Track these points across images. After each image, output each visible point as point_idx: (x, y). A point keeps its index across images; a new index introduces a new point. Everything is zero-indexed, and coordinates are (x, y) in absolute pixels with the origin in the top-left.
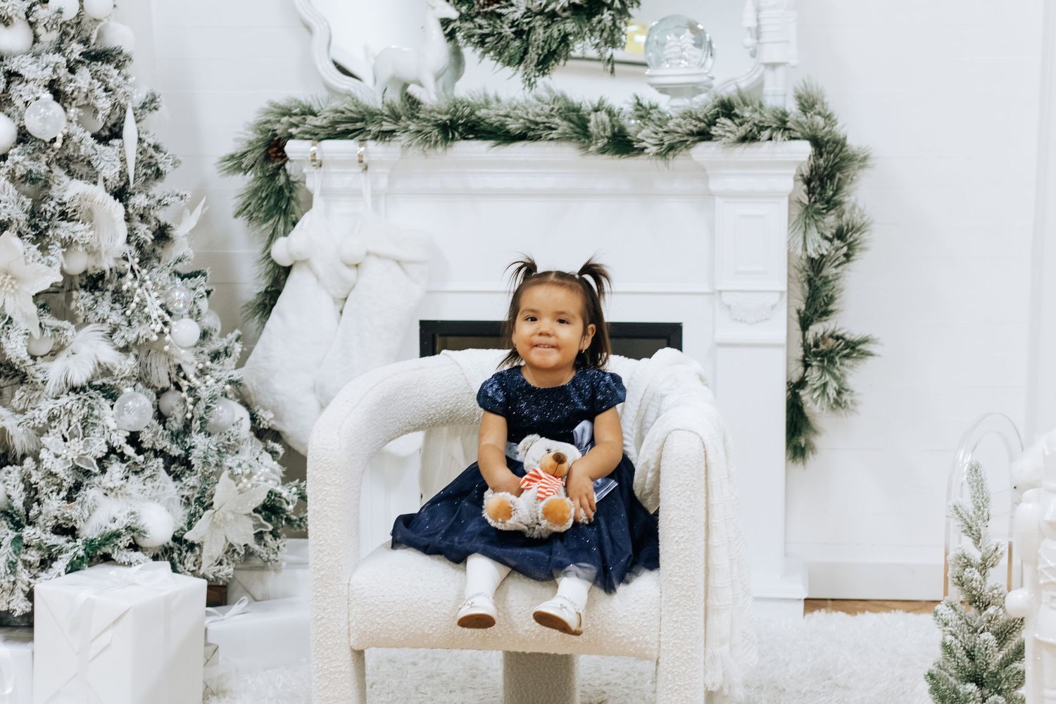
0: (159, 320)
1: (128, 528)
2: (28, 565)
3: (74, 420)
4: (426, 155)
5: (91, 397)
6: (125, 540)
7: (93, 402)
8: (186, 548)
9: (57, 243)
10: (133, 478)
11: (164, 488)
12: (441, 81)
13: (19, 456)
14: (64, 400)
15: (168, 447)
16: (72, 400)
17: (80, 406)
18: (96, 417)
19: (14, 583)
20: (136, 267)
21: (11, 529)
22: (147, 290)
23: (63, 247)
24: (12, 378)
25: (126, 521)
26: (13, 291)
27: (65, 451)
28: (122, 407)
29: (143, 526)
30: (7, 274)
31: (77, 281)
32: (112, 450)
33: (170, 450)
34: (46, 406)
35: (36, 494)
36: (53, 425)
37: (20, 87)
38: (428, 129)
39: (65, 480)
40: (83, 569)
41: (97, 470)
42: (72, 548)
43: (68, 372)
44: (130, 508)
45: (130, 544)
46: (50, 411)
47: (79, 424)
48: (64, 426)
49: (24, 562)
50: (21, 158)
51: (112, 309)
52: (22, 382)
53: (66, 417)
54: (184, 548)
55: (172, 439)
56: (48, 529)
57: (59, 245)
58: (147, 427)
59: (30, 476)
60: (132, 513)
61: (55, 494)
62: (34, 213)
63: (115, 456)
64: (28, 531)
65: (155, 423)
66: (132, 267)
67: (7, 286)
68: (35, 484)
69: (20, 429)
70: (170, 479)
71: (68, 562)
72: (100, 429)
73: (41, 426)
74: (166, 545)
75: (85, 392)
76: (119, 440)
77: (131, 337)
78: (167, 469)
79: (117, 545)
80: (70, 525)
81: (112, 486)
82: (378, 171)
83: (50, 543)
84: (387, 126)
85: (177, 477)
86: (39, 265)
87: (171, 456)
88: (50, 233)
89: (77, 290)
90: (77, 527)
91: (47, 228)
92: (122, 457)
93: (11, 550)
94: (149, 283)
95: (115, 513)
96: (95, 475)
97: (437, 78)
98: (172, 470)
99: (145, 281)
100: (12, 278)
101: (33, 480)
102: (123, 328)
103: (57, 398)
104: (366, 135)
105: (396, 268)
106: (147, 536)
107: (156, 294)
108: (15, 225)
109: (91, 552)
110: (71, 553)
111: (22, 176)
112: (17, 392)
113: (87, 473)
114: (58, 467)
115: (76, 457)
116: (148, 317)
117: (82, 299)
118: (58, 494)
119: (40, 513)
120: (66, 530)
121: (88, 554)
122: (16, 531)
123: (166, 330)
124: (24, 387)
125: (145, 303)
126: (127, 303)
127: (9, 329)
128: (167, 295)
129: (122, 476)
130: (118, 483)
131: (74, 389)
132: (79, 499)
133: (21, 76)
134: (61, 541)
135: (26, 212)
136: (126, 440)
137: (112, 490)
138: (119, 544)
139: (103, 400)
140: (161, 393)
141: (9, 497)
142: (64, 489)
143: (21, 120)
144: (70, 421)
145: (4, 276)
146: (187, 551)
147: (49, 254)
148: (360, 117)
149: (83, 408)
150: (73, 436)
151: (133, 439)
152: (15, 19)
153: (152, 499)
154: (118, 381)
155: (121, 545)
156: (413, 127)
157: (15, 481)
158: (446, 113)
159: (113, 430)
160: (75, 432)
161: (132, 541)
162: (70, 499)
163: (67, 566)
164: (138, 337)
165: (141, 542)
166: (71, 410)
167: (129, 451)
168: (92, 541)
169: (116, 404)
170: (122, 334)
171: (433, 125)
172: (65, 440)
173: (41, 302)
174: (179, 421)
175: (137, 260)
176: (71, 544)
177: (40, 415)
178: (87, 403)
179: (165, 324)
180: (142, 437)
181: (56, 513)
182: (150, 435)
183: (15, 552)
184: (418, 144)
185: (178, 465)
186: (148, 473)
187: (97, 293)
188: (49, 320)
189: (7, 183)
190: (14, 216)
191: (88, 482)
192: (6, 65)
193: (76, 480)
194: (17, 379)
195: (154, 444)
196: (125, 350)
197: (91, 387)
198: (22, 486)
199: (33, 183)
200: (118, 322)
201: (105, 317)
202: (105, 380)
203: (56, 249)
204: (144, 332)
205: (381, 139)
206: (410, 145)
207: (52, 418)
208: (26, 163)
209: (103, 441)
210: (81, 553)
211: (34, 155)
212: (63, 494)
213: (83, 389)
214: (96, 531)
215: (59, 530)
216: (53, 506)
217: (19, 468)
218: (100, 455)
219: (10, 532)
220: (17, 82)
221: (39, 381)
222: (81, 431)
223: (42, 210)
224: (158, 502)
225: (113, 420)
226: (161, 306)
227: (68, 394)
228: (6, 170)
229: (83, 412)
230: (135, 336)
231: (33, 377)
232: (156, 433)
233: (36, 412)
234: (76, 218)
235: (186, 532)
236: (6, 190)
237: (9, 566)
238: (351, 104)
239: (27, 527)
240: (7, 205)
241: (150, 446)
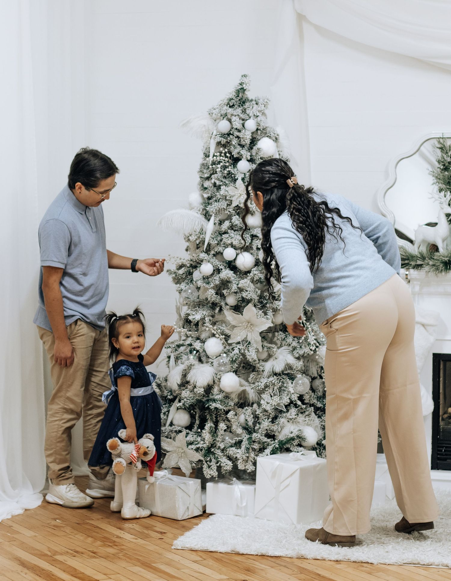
0: (314, 345)
1: (298, 436)
2: (254, 450)
3: (276, 388)
4: (437, 276)
5: (283, 378)
6: (296, 442)
7: (284, 381)
8: (323, 448)
9: (270, 310)
10: (300, 415)
11: (313, 421)
12: (445, 242)
13: (250, 403)
14: (271, 379)
15: (316, 403)
16: (275, 379)
17: (278, 382)
18: (285, 387)
19: (248, 457)
20: (304, 322)
21: (247, 434)
22: (309, 333)
23: (273, 312)
24: (249, 369)
25: (297, 433)
26: (251, 330)
27: (271, 401)
28: (297, 383)
29: (304, 436)
30: (249, 323)
31: (278, 327)
32: (291, 402)
33: (317, 404)
34: (264, 381)
35: (258, 420)
36: (266, 389)
37: (257, 242)
38: (438, 264)
39: (271, 414)
40: (278, 453)
41: (285, 410)
42: (273, 444)
43: (274, 366)
44: (298, 428)
45: (298, 443)
46: (265, 383)
47: (278, 390)
48: (271, 391)
49: (252, 448)
50: (256, 272)
51: (293, 340)
52: (253, 371)
53: (272, 387)
54: (322, 448)
55: (318, 400)
56: (263, 435)
57: (271, 311)
58: (307, 393)
59: (256, 411)
60: (300, 430)
61: (267, 419)
62: (261, 297)
63: (293, 405)
64: (255, 435)
65: (310, 392)
66: (303, 322)
67: (248, 328)
68: (258, 415)
69: (253, 390)
70: (316, 417)
71: (271, 450)
72: (287, 392)
73: (261, 389)
74: (314, 446)
75: (280, 376)
76: (295, 397)
77: (301, 352)
78: (315, 413)
79: (292, 444)
80: (273, 433)
81: (291, 418)
82: (415, 283)
83: (264, 441)
84: (419, 262)
85: (319, 417)
86: (263, 318)
87: (317, 407)
88: (268, 305)
89: (278, 332)
90: (276, 435)
91: (266, 303)
92: (296, 406)
93: (247, 442)
94: (310, 328)
95: (292, 430)
96: (284, 412)
97: (443, 241)
98: (317, 413)
99: (308, 328)
100: (251, 325)
101: (257, 413)
102: (298, 349)
103: (268, 378)
104: (410, 266)
105: (422, 328)
106: (306, 440)
107: (313, 334)
108: (253, 302)
109: (281, 446)
110: (273, 446)
111: (257, 280)
112: (251, 375)
113: (281, 412)
114: (268, 408)
115: (276, 404)
116: (309, 344)
117: (280, 335)
118: (268, 420)
119: (260, 428)
120: (270, 436)
121: (280, 447)
122: (249, 435)
123: (317, 349)
124: (254, 373)
125: (308, 338)
126: (300, 338)
127: (249, 347)
128: (318, 335)
129: (296, 414)
130: (294, 417)
131: (276, 374)
132: (277, 423)
133: (258, 237)
134: (269, 440)
135: (258, 296)
136: (297, 398)
137: (291, 419)
138: (294, 443)
139: (288, 380)
140: (313, 379)
141: (246, 420)
142: (270, 418)
143: (257, 256)
144: (273, 388)
145: (247, 323)
146: (323, 450)
147: (267, 315)
148: (407, 258)
149: (279, 383)
150: (275, 395)
151: (301, 398)
152: (256, 212)
153: (308, 425)
154: (295, 372)
155: (295, 444)
156: (431, 263)
157: (250, 413)
158: (447, 257)
159: (292, 393)
160: (276, 393)
161: (299, 443)
162: (273, 422)
163: (271, 451)
164: (304, 352)
165: (303, 444)
166: (274, 384)
167: (299, 403)
168: (282, 441)
169: (294, 382)
170: (297, 351)
171: (441, 262)
172: (271, 397)
173: (263, 336)
174: (321, 392)
175: (305, 319)
176: (273, 442)
177: (261, 385)
178: (281, 381)
179: (317, 347)
180: (305, 397)
181: (267, 428)
182: (308, 397)
183: (249, 444)
184: (433, 271)
185: (320, 411)
186: (307, 413)
187: (287, 333)
188: (266, 344)
189: (250, 283)
190: (253, 297)
191: (281, 415)
192: (251, 232)
193: (276, 414)
194: (251, 370)
195: (310, 401)
196: (298, 358)
197: (283, 374)
198: (252, 416)
199: (261, 284)
200: (296, 346)
201: (290, 343)
202: (289, 371)
203: (270, 313)
204: (307, 351)
205: (416, 268)
206: (430, 271)
207: (266, 386)
208: (259, 274)
209: (288, 397)
210: (277, 446)
211: (262, 271)
212: (270, 420)
213: (280, 375)
214: (284, 437)
215: (268, 436)
216: (265, 424)
217: (251, 408)
218: (286, 404)
219: (247, 435)
220: (256, 240)
221: (261, 370)
222: (278, 393)
223: (265, 295)
224: (311, 426)
225: (292, 389)
226: (315, 339)
227: (273, 377)
228: (250, 277)
229: (279, 384)
230: (303, 352)
231: (259, 368)
232: (311, 396)
233: (260, 383)
234: (279, 299)
235: (322, 441)
236: (250, 286)
237: (246, 450)
238: (403, 252)
239: (254, 433)
240: (250, 292)
241: (308, 402)
